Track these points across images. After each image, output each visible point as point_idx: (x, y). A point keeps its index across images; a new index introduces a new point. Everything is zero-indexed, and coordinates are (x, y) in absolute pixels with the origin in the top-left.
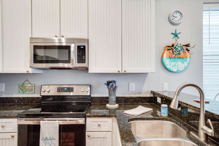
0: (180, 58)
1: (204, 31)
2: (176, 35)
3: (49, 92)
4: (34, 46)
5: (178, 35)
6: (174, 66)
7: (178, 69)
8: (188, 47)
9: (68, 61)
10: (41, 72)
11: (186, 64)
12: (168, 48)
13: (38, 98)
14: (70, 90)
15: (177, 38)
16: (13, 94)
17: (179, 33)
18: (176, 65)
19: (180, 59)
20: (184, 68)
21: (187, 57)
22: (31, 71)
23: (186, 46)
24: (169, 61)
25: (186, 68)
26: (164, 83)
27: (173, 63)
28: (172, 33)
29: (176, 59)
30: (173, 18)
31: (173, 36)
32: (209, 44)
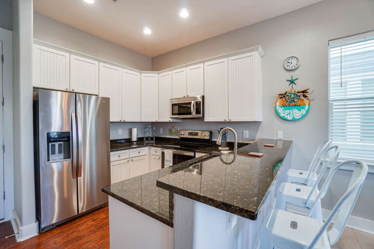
0: (295, 105)
1: (331, 72)
2: (292, 82)
3: (184, 134)
4: (172, 104)
5: (295, 82)
6: (289, 114)
7: (293, 117)
8: (305, 94)
9: (190, 114)
10: (180, 121)
11: (304, 112)
12: (281, 96)
13: (179, 139)
14: (196, 134)
15: (293, 84)
16: (166, 135)
17: (296, 79)
18: (291, 113)
19: (296, 107)
20: (301, 116)
21: (305, 105)
22: (171, 120)
23: (303, 92)
24: (283, 110)
25: (304, 117)
26: (279, 132)
27: (288, 111)
28: (288, 80)
29: (291, 107)
30: (288, 64)
31: (289, 83)
32: (341, 86)
